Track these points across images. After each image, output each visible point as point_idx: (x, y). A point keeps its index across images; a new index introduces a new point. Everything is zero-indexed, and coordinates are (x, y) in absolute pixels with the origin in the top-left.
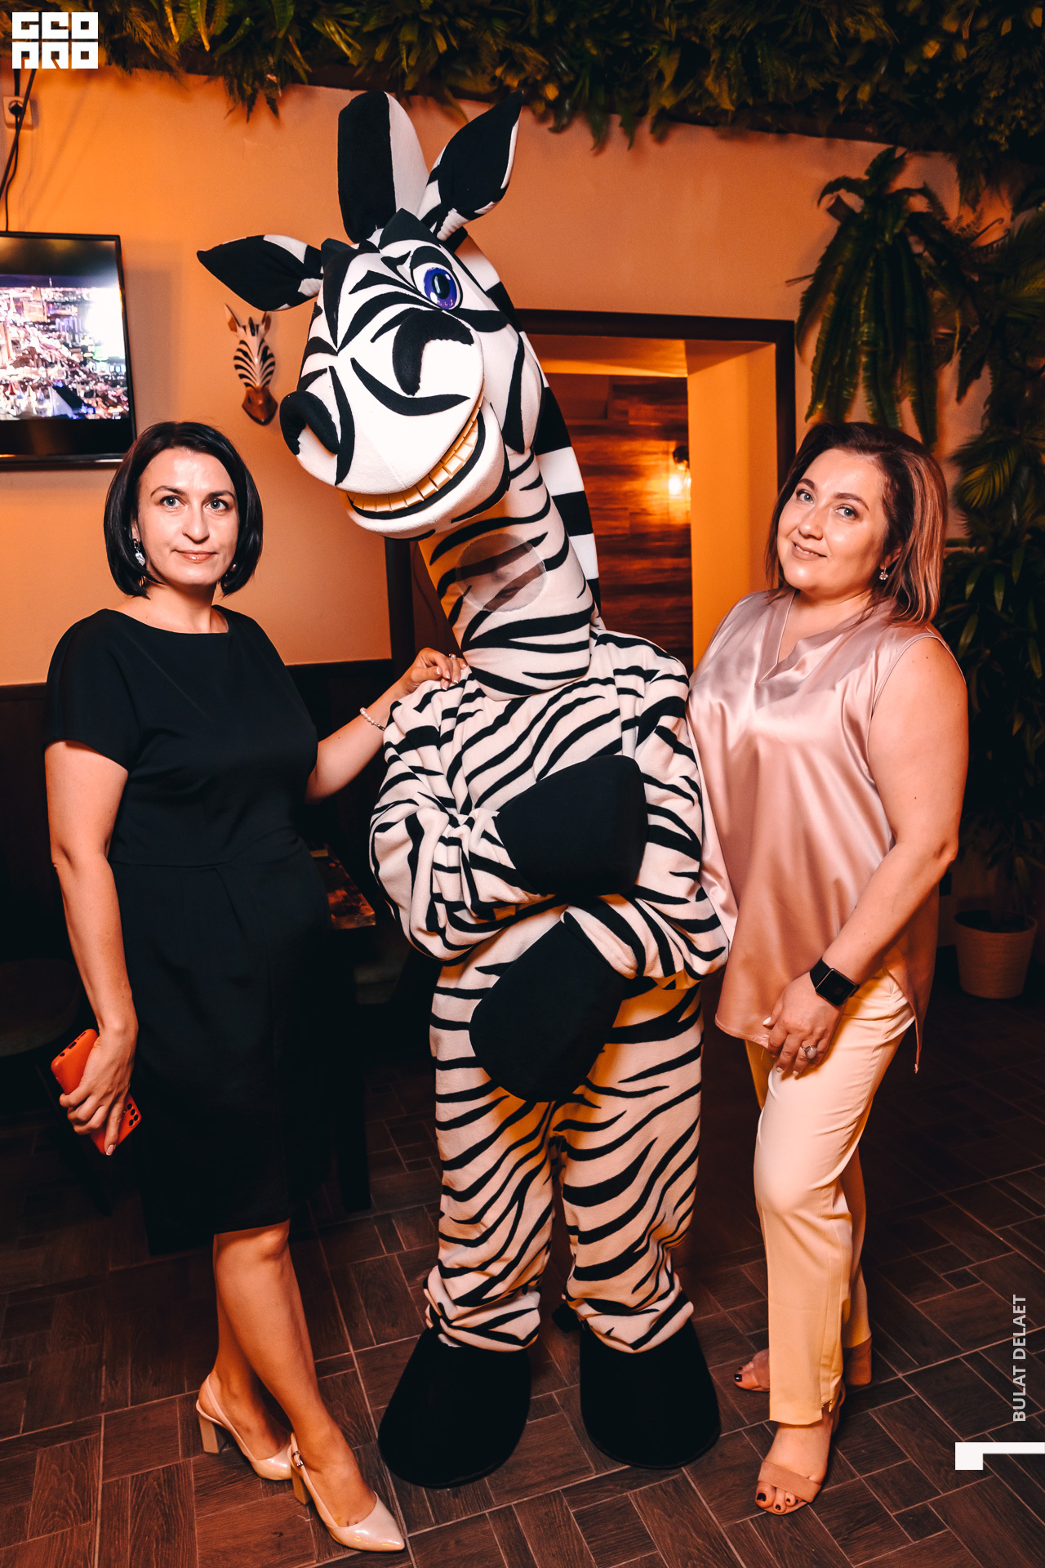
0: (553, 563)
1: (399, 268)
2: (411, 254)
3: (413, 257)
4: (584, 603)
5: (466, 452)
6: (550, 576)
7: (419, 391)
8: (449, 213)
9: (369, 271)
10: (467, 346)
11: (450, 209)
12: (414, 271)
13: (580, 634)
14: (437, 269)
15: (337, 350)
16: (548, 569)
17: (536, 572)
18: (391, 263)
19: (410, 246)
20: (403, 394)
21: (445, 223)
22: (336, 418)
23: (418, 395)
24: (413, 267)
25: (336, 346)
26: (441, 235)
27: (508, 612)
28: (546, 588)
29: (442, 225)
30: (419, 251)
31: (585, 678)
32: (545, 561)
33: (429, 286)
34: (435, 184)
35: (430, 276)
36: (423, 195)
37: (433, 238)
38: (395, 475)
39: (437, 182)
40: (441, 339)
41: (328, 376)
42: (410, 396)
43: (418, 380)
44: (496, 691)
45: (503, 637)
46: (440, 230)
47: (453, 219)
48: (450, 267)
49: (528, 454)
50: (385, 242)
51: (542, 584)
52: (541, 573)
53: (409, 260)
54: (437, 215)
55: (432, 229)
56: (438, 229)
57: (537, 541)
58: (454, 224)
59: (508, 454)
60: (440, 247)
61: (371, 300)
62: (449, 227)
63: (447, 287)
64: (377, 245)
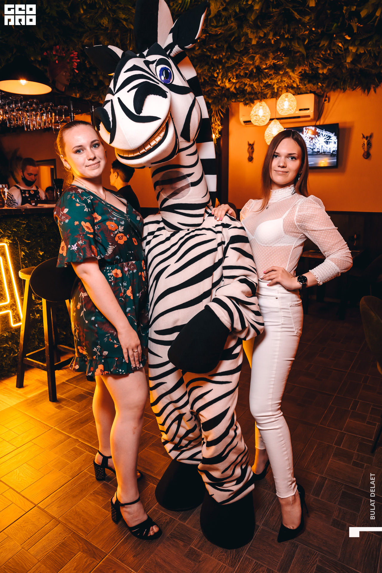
0: (194, 184)
1: (151, 66)
2: (157, 60)
4: (205, 200)
6: (192, 188)
7: (141, 113)
9: (134, 65)
11: (176, 45)
12: (157, 67)
13: (201, 211)
14: (165, 67)
15: (114, 93)
16: (192, 186)
17: (187, 186)
18: (147, 63)
19: (158, 57)
20: (135, 113)
22: (111, 119)
23: (141, 115)
24: (157, 65)
25: (114, 92)
26: (172, 55)
27: (175, 200)
28: (190, 193)
29: (172, 51)
30: (160, 59)
31: (200, 227)
32: (191, 183)
33: (161, 75)
34: (171, 34)
35: (162, 70)
36: (166, 38)
37: (169, 56)
38: (130, 144)
41: (110, 103)
42: (138, 115)
43: (142, 109)
44: (168, 228)
45: (172, 209)
47: (177, 49)
48: (171, 67)
49: (192, 143)
50: (148, 55)
51: (188, 191)
52: (189, 187)
53: (156, 63)
54: (171, 47)
55: (168, 53)
57: (189, 175)
58: (177, 51)
59: (181, 142)
60: (169, 59)
61: (131, 76)
62: (175, 52)
63: (168, 75)
64: (145, 55)
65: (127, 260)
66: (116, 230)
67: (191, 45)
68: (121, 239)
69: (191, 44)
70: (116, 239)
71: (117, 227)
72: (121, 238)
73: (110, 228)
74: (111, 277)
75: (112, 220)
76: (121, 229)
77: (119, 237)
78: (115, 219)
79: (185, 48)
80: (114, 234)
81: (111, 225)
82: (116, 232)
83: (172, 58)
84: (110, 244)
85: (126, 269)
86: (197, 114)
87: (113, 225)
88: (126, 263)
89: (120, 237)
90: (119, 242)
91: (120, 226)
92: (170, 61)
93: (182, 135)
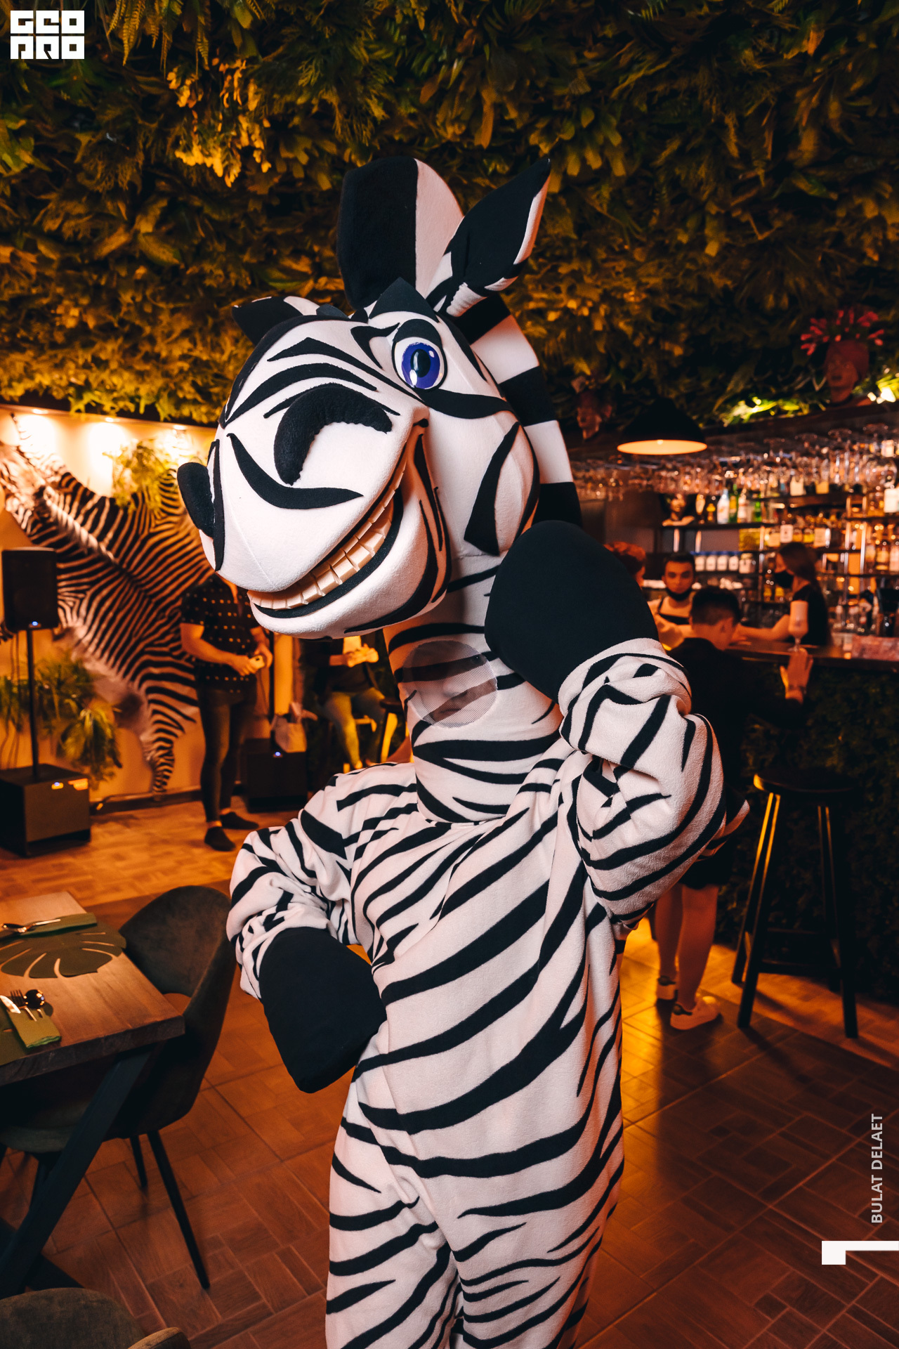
0: (507, 681)
1: (374, 342)
2: (400, 326)
3: (399, 329)
4: (544, 729)
6: (503, 695)
7: (298, 482)
8: (460, 287)
9: (308, 338)
10: (381, 433)
11: (461, 284)
12: (398, 344)
14: (421, 344)
15: (225, 424)
16: (501, 687)
17: (487, 688)
18: (365, 335)
19: (402, 317)
20: (281, 483)
21: (456, 297)
22: (213, 499)
23: (297, 485)
24: (396, 341)
25: (227, 419)
26: (453, 310)
27: (450, 728)
28: (493, 708)
29: (453, 299)
30: (409, 324)
32: (497, 677)
33: (407, 365)
34: (449, 255)
35: (411, 351)
36: (437, 265)
37: (443, 314)
38: (264, 572)
39: (450, 253)
40: (348, 423)
41: (214, 451)
42: (288, 486)
45: (440, 754)
46: (450, 304)
47: (464, 294)
48: (440, 344)
49: (503, 556)
50: (379, 311)
51: (489, 703)
52: (493, 691)
53: (396, 331)
54: (447, 289)
55: (438, 308)
56: (447, 304)
58: (465, 299)
59: (469, 555)
60: (438, 321)
61: (288, 370)
62: (461, 302)
63: (428, 364)
64: (369, 314)
67: (503, 282)
69: (503, 279)
79: (488, 291)
83: (450, 320)
86: (520, 475)
92: (442, 328)
93: (470, 536)
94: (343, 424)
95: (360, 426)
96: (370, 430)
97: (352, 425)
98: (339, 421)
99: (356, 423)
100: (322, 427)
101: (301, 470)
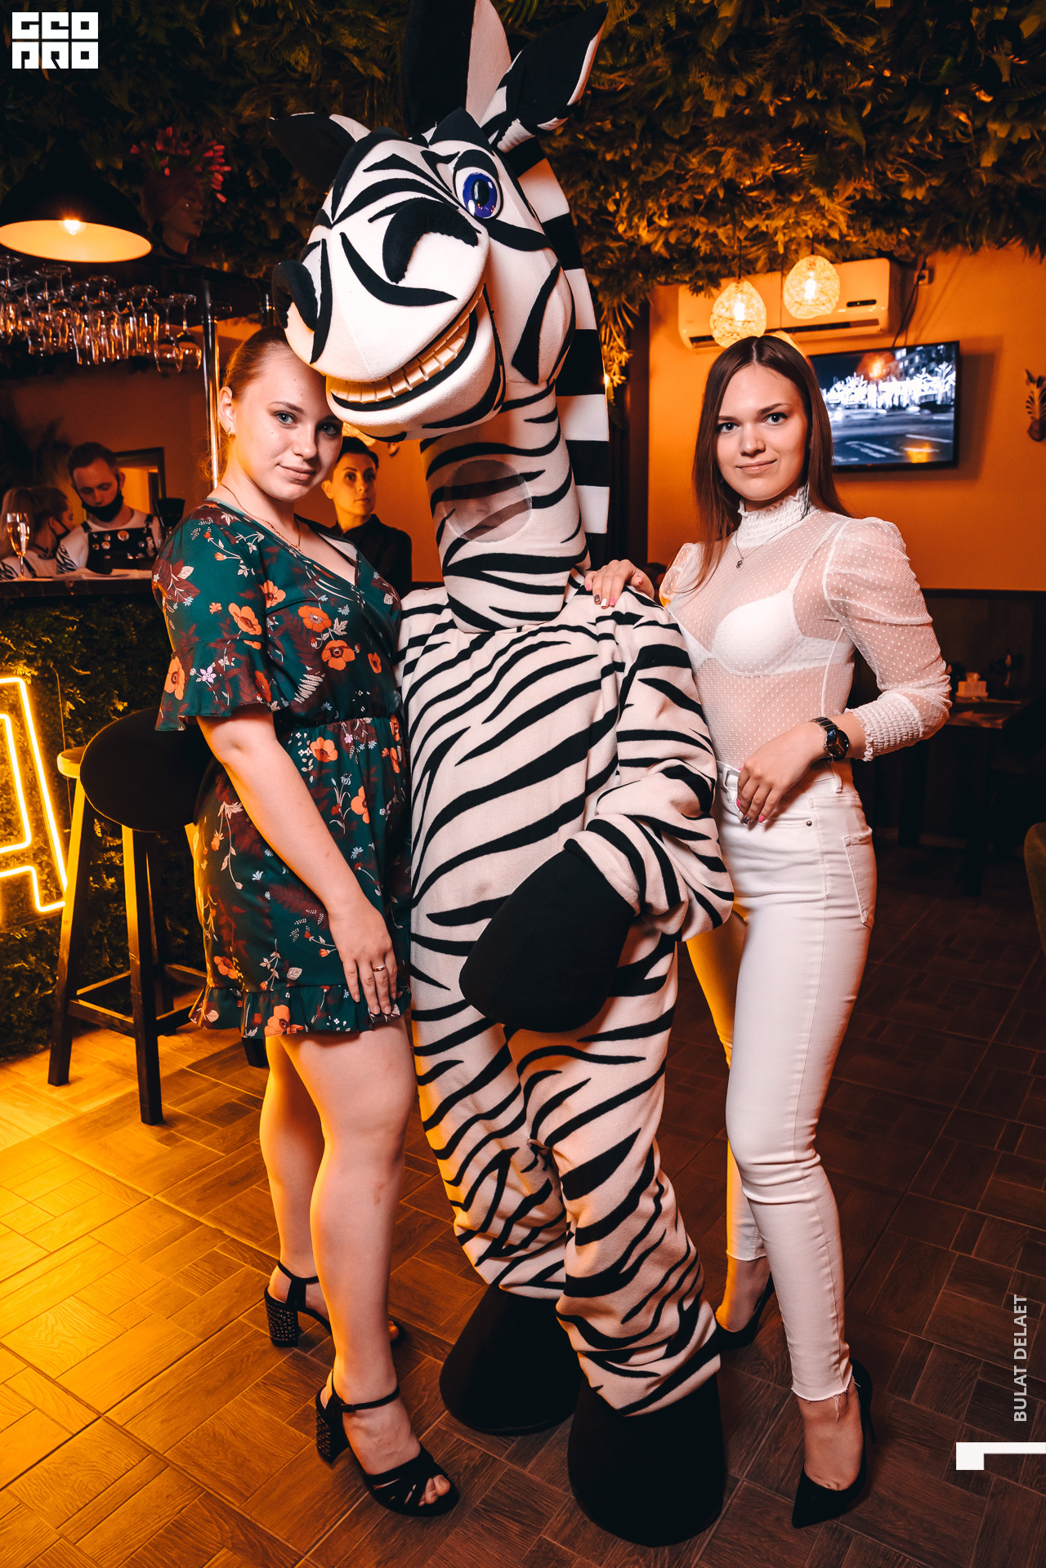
0: (541, 502)
1: (440, 167)
2: (460, 155)
3: (459, 158)
4: (573, 549)
5: (447, 356)
6: (534, 513)
7: (403, 280)
8: (513, 123)
9: (395, 156)
11: (514, 120)
12: (459, 173)
13: (559, 579)
14: (481, 174)
15: (332, 223)
16: (534, 507)
17: (522, 507)
18: (433, 159)
19: (461, 147)
20: (387, 280)
21: (507, 133)
22: (318, 293)
24: (457, 169)
26: (502, 145)
28: (528, 525)
29: (504, 134)
30: (468, 153)
31: (554, 623)
32: (534, 498)
33: (468, 194)
34: (504, 88)
35: (472, 180)
36: (490, 100)
37: (493, 148)
38: (366, 363)
40: (442, 234)
41: (319, 249)
44: (464, 623)
46: (501, 139)
47: (516, 130)
48: (496, 176)
49: (543, 387)
50: (434, 140)
51: (524, 521)
52: (527, 509)
53: (455, 161)
54: (500, 123)
55: (491, 140)
56: (499, 138)
57: (531, 476)
58: (516, 136)
59: (512, 381)
60: (493, 155)
61: (383, 182)
62: (511, 139)
63: (488, 197)
64: (428, 140)
65: (352, 715)
66: (326, 631)
67: (556, 122)
68: (337, 657)
69: (555, 119)
70: (326, 655)
71: (329, 623)
72: (337, 652)
73: (307, 623)
74: (308, 761)
75: (314, 602)
76: (339, 627)
77: (331, 650)
78: (324, 598)
79: (540, 129)
80: (319, 642)
81: (312, 616)
82: (325, 636)
83: (500, 154)
84: (308, 669)
85: (349, 739)
86: (562, 310)
87: (316, 617)
88: (349, 723)
89: (337, 650)
90: (331, 665)
91: (336, 620)
92: (496, 161)
93: (517, 362)
94: (438, 235)
95: (452, 238)
96: (460, 242)
97: (445, 236)
98: (435, 232)
99: (449, 235)
100: (422, 235)
101: (406, 270)
